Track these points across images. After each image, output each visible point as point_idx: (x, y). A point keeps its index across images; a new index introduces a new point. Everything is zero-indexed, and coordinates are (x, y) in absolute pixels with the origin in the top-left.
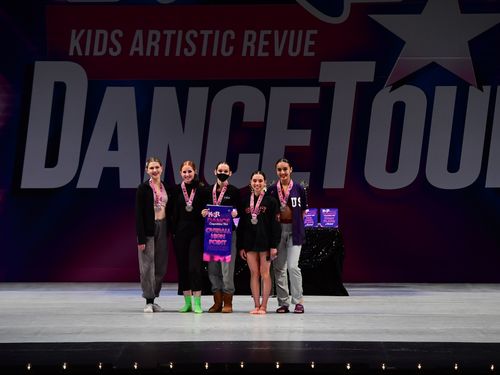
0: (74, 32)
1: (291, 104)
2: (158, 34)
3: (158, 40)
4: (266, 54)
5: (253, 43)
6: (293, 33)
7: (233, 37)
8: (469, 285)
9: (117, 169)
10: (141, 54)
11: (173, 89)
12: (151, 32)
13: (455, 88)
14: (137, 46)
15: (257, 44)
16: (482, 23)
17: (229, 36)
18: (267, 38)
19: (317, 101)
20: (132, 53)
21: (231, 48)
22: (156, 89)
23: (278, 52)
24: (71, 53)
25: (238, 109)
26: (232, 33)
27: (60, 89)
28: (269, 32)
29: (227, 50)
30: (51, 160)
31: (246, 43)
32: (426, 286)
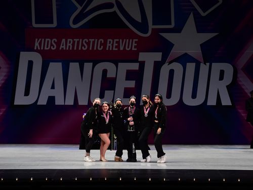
0: (36, 40)
1: (127, 70)
2: (71, 40)
3: (72, 43)
4: (117, 49)
5: (111, 45)
6: (128, 40)
7: (103, 42)
8: (200, 146)
9: (54, 97)
10: (64, 49)
11: (78, 63)
12: (69, 40)
13: (195, 64)
14: (63, 45)
15: (113, 45)
16: (207, 37)
17: (101, 41)
18: (117, 42)
19: (138, 69)
20: (61, 49)
21: (102, 47)
22: (71, 63)
23: (122, 48)
24: (35, 49)
25: (105, 72)
26: (102, 40)
27: (31, 63)
28: (118, 40)
29: (100, 47)
30: (27, 93)
31: (108, 45)
32: (183, 146)
